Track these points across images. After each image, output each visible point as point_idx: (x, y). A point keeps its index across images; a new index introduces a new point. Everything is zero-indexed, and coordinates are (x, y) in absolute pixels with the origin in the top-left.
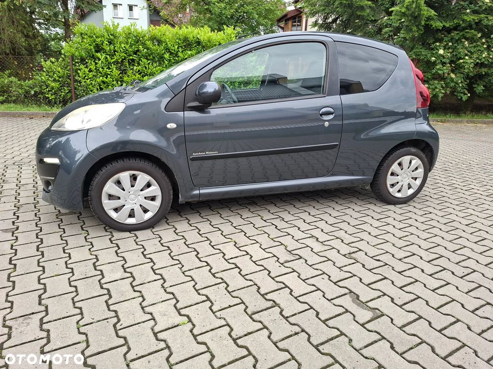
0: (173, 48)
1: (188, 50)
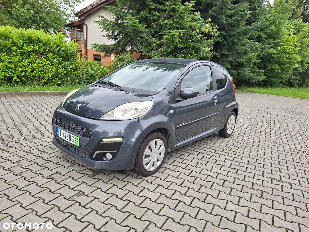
0: (19, 43)
1: (31, 45)
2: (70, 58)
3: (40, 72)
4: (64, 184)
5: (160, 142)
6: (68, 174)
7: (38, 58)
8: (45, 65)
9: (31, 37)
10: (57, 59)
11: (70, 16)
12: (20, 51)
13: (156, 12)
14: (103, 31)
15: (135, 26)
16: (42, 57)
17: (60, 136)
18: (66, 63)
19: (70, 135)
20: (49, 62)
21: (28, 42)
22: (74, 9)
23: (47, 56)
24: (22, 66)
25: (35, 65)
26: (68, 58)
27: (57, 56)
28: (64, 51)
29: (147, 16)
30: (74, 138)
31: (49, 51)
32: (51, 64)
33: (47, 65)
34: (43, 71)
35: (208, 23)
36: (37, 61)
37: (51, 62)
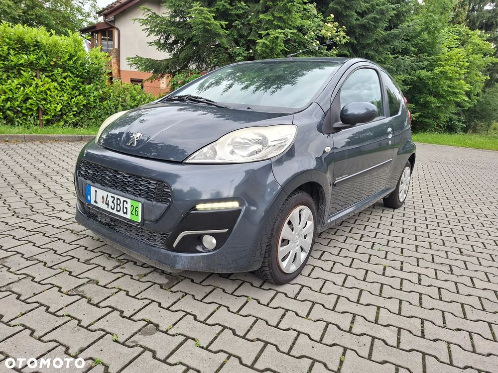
1: (23, 54)
2: (93, 78)
3: (41, 102)
4: (110, 307)
5: (307, 212)
6: (115, 284)
7: (36, 76)
8: (49, 89)
9: (23, 39)
10: (71, 79)
11: (88, 15)
12: (3, 64)
13: (243, 3)
14: (149, 35)
15: (208, 24)
16: (44, 76)
17: (96, 202)
18: (87, 87)
19: (118, 199)
20: (55, 84)
21: (17, 48)
22: (95, 3)
23: (53, 74)
24: (7, 90)
25: (31, 89)
26: (90, 78)
27: (70, 74)
28: (82, 65)
29: (227, 9)
30: (128, 206)
31: (56, 66)
32: (59, 89)
33: (52, 90)
34: (45, 100)
35: (329, 22)
36: (34, 83)
37: (60, 85)
